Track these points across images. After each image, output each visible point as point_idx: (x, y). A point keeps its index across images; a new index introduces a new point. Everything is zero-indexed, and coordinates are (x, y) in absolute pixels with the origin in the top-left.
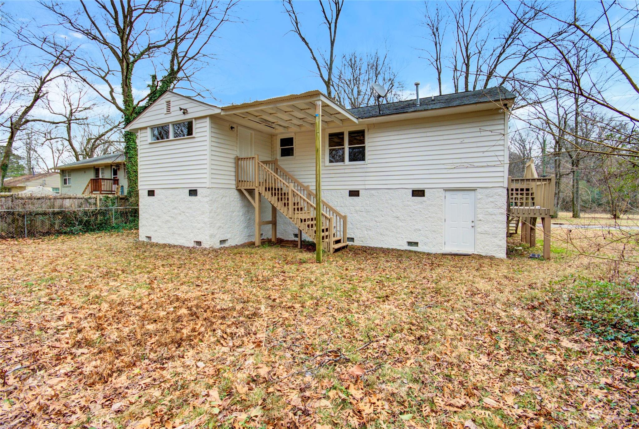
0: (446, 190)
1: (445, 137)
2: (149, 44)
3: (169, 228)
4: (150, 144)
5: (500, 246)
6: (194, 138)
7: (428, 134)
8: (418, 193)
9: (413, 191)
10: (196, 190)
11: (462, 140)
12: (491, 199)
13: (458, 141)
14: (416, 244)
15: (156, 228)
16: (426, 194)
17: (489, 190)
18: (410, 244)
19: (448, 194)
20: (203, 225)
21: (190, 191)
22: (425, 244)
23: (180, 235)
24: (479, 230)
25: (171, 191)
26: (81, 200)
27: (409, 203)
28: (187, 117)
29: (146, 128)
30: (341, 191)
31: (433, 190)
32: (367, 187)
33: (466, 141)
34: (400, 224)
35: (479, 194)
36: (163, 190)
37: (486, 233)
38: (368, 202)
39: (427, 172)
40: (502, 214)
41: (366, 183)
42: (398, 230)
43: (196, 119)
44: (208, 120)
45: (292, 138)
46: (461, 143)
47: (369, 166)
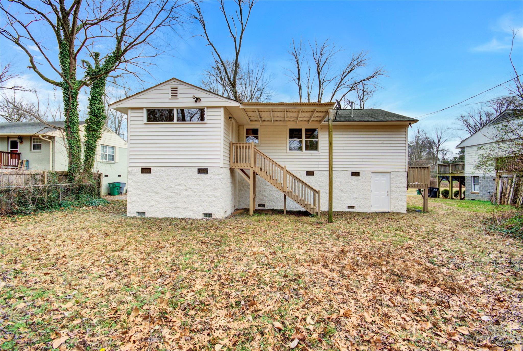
0: (373, 172)
1: (373, 139)
2: (87, 20)
3: (170, 203)
4: (145, 124)
5: (403, 206)
6: (206, 123)
7: (362, 136)
8: (355, 174)
9: (352, 173)
10: (207, 169)
11: (382, 142)
12: (398, 178)
13: (380, 142)
14: (353, 207)
15: (152, 203)
16: (360, 174)
17: (398, 173)
18: (349, 207)
19: (374, 175)
20: (215, 199)
21: (199, 169)
22: (360, 207)
23: (184, 209)
24: (392, 197)
25: (174, 169)
26: (27, 177)
27: (349, 180)
28: (198, 105)
29: (142, 108)
30: (300, 171)
31: (365, 172)
32: (320, 169)
33: (385, 142)
34: (343, 194)
35: (393, 175)
36: (163, 168)
37: (396, 199)
38: (320, 180)
39: (361, 160)
40: (404, 187)
41: (320, 166)
42: (342, 199)
43: (208, 107)
44: (222, 110)
45: (258, 129)
46: (382, 143)
47: (321, 154)
